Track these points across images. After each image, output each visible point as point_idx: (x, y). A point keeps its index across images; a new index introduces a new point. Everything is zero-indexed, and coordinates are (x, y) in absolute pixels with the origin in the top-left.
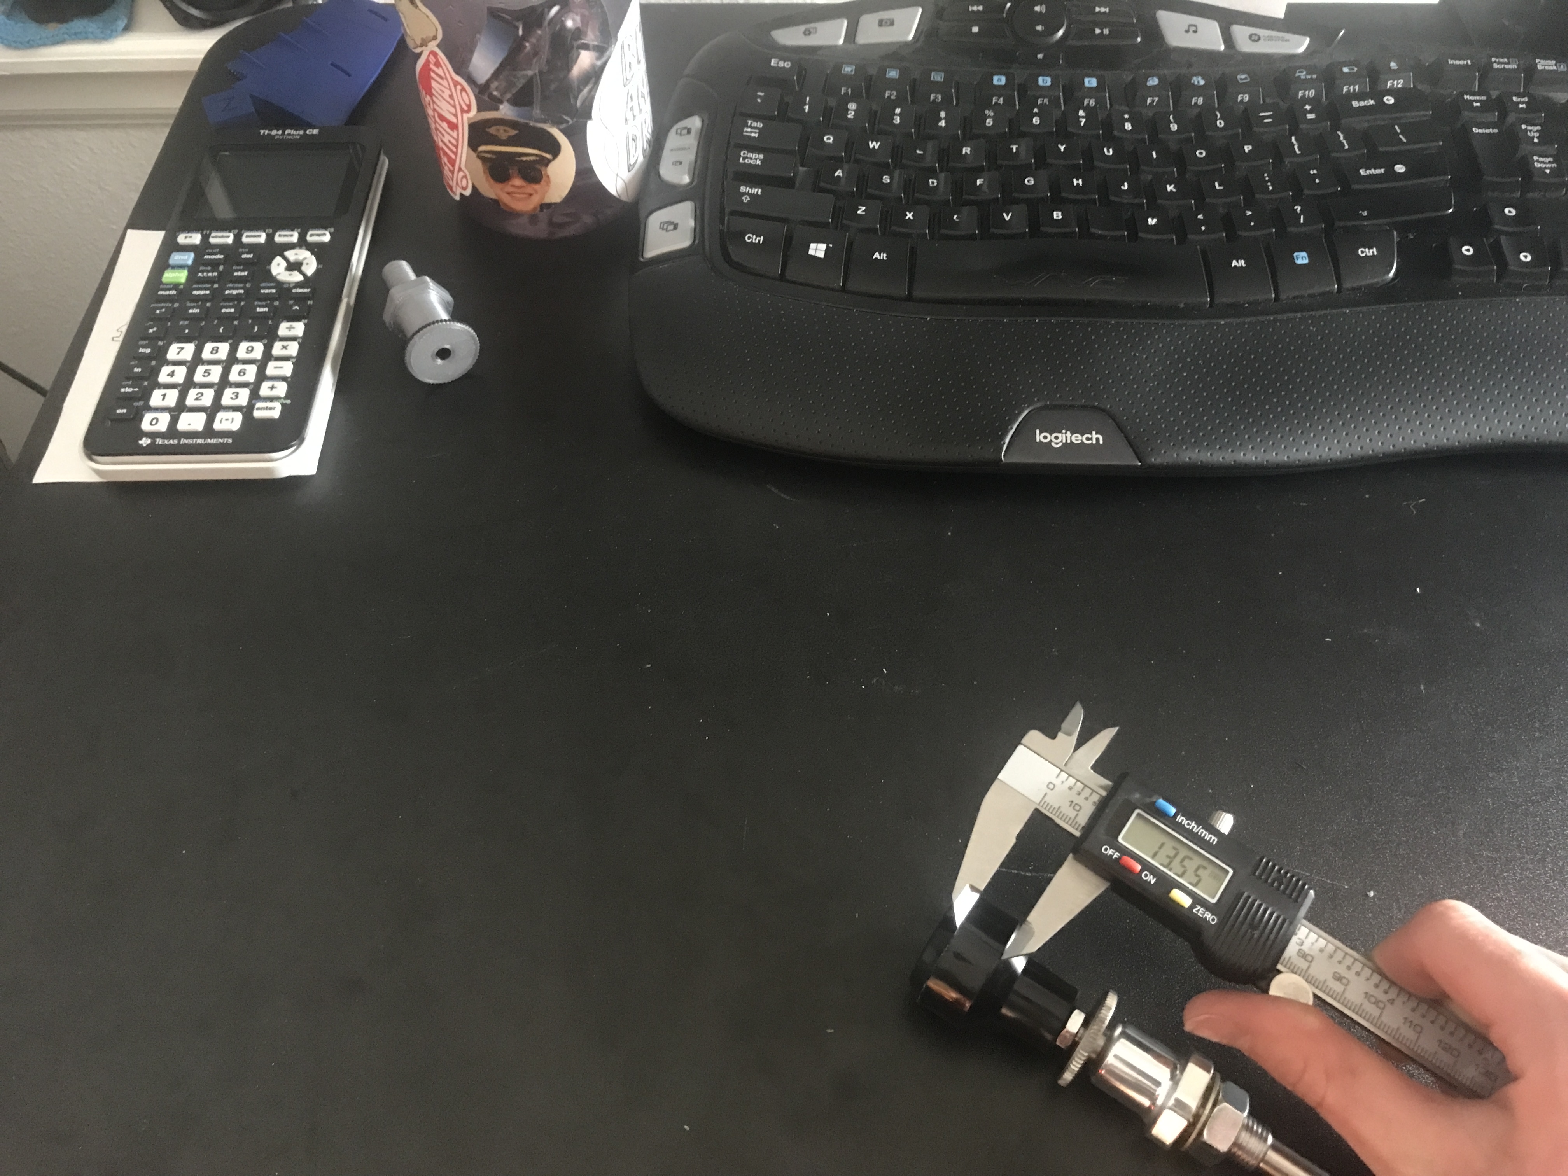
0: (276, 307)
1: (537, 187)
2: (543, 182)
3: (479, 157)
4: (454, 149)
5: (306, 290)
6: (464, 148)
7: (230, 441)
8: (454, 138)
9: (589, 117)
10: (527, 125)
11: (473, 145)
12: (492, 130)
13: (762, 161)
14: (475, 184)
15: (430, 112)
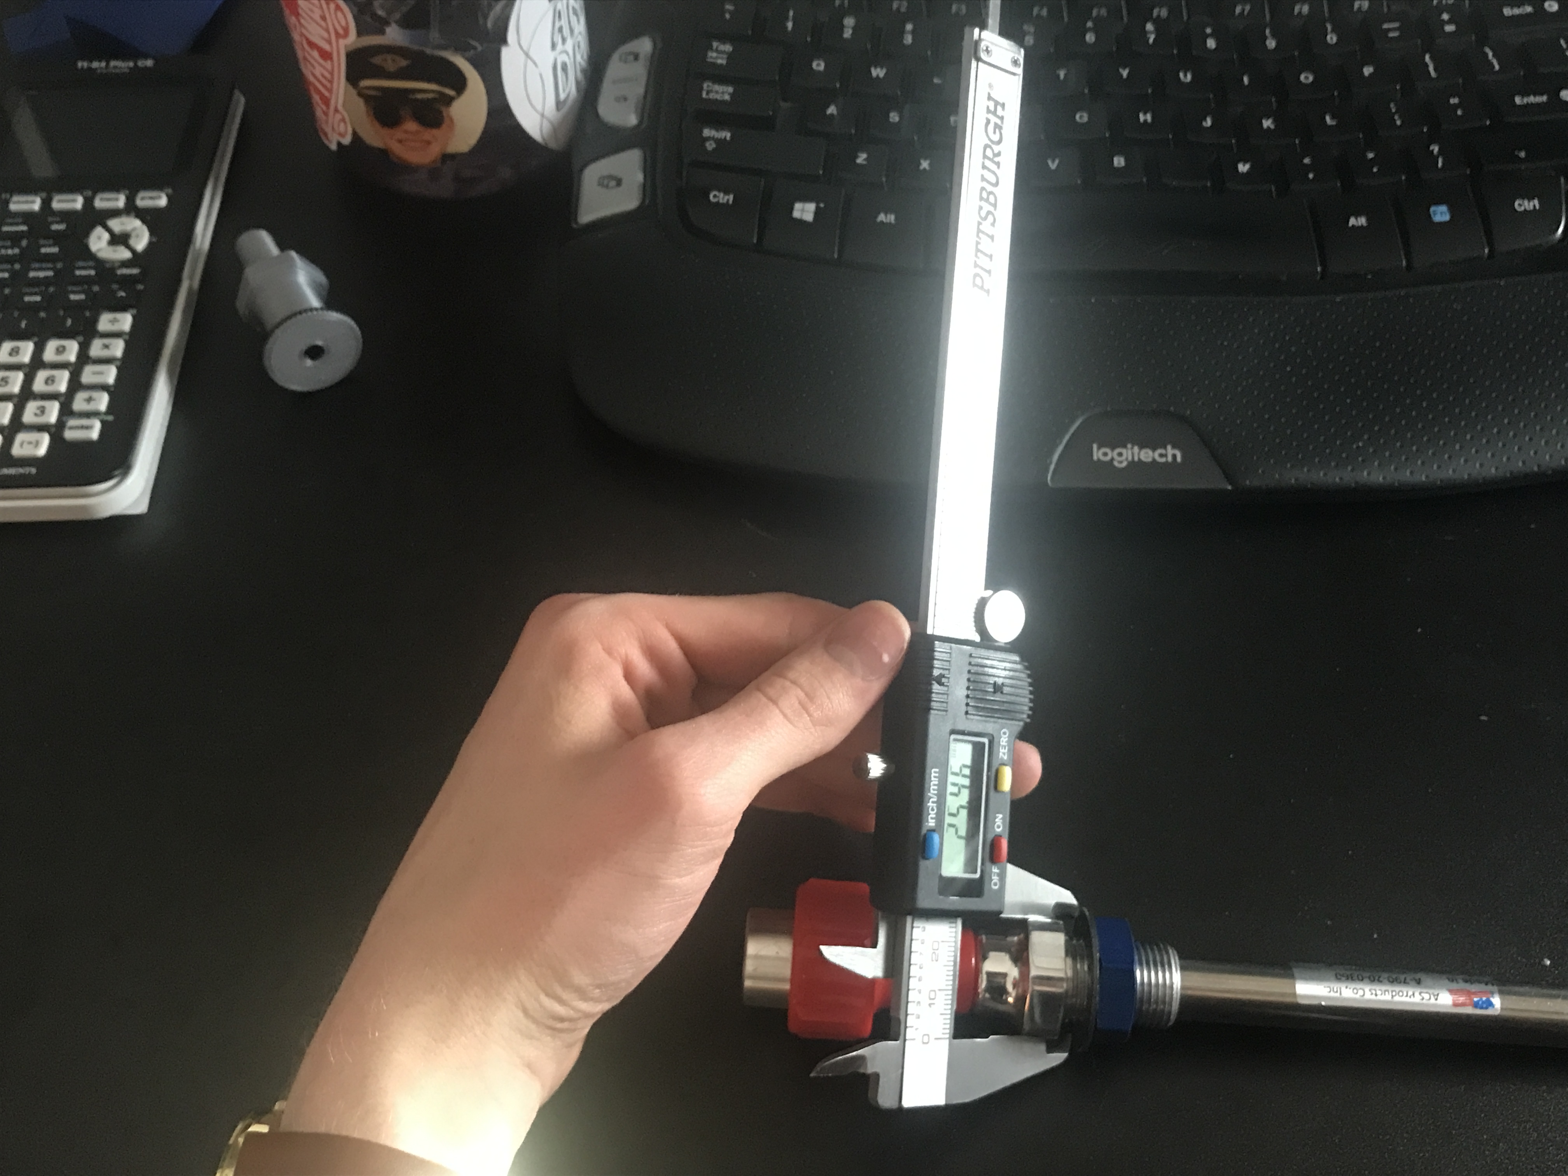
0: (95, 294)
1: (435, 132)
2: (444, 126)
3: (360, 94)
4: (328, 85)
5: (135, 271)
6: (341, 84)
7: (33, 471)
8: (327, 70)
9: (504, 41)
10: (422, 53)
11: (353, 78)
12: (377, 60)
13: (732, 95)
14: (358, 130)
15: (296, 37)
